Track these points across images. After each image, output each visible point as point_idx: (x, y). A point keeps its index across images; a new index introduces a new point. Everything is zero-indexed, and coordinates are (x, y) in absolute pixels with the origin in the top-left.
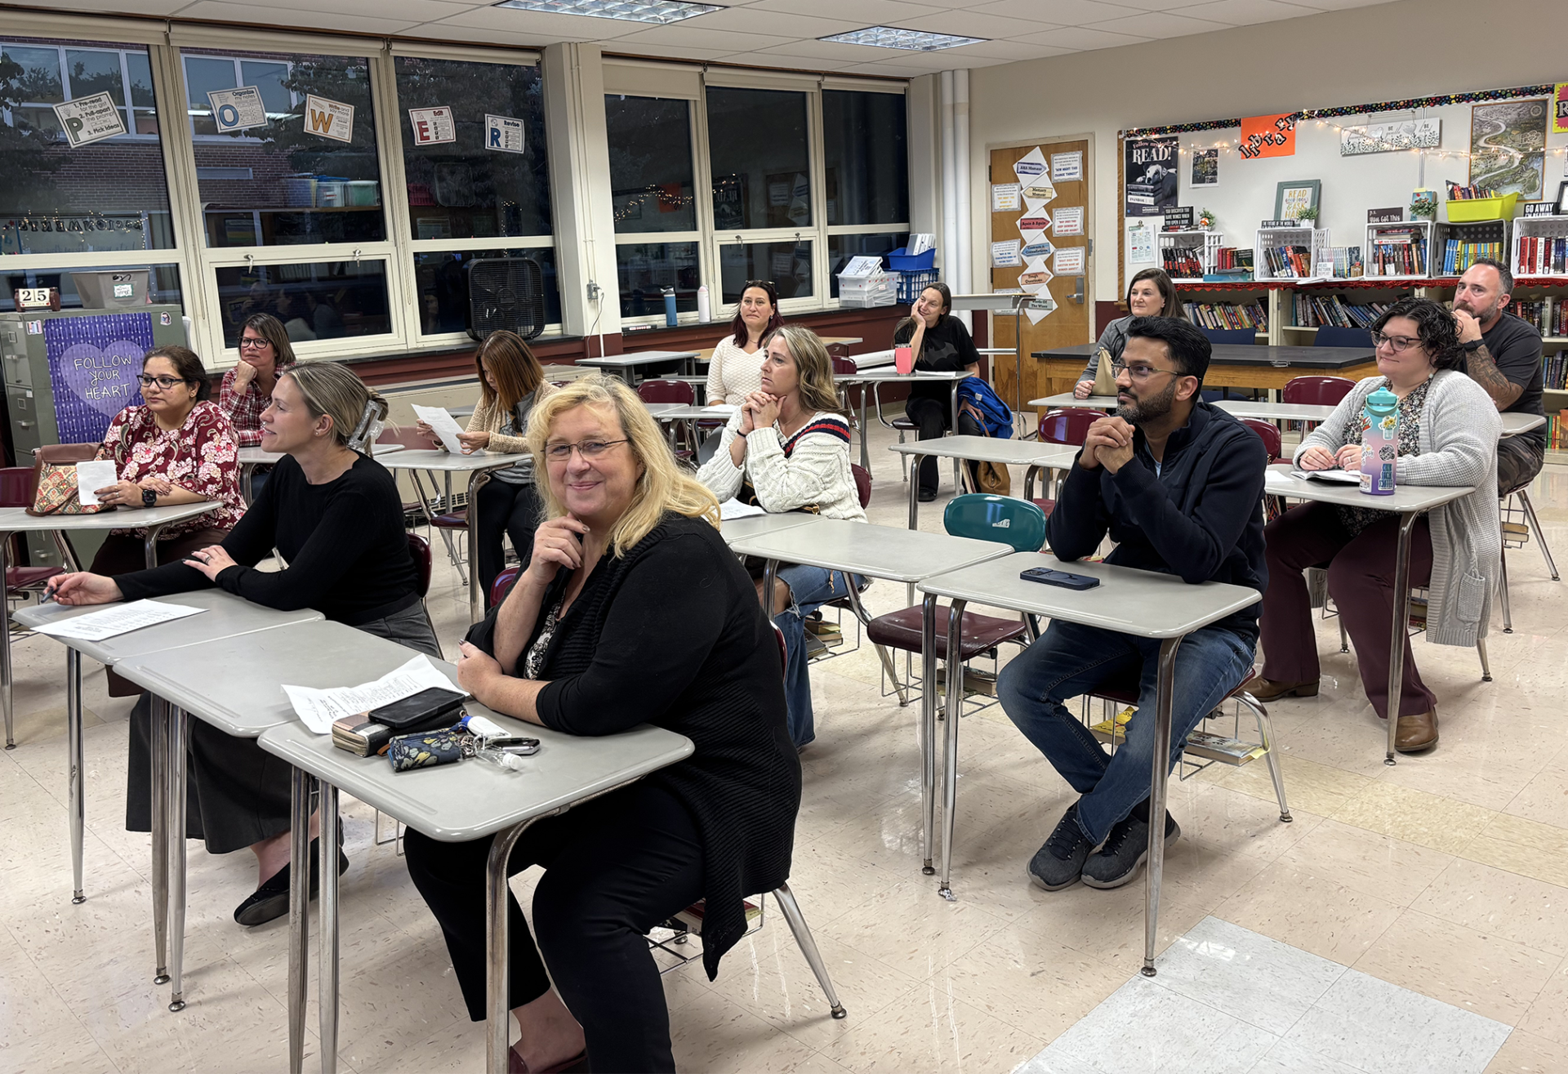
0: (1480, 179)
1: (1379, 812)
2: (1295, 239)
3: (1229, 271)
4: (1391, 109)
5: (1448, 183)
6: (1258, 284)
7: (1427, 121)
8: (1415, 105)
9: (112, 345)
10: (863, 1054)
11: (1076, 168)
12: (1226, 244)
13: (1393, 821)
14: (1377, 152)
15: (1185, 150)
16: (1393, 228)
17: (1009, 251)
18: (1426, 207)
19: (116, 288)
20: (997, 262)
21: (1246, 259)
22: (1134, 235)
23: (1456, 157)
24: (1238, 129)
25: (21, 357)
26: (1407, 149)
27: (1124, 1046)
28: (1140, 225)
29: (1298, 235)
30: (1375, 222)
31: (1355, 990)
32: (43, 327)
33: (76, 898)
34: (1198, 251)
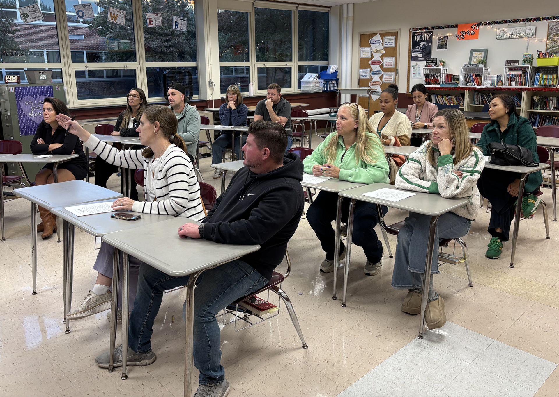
0: (550, 50)
1: (506, 285)
2: (476, 71)
3: (450, 83)
4: (517, 22)
5: (538, 51)
6: (461, 88)
7: (531, 27)
8: (527, 21)
9: (39, 97)
10: (314, 361)
11: (393, 42)
12: (449, 73)
13: (512, 288)
14: (511, 39)
15: (435, 36)
16: (515, 68)
17: (366, 73)
18: (529, 60)
19: (40, 76)
20: (361, 77)
21: (457, 78)
22: (414, 68)
23: (541, 41)
24: (456, 29)
25: (6, 100)
26: (522, 37)
27: (411, 363)
28: (416, 65)
29: (477, 69)
30: (508, 66)
31: (498, 348)
32: (14, 90)
33: (34, 293)
34: (438, 75)
